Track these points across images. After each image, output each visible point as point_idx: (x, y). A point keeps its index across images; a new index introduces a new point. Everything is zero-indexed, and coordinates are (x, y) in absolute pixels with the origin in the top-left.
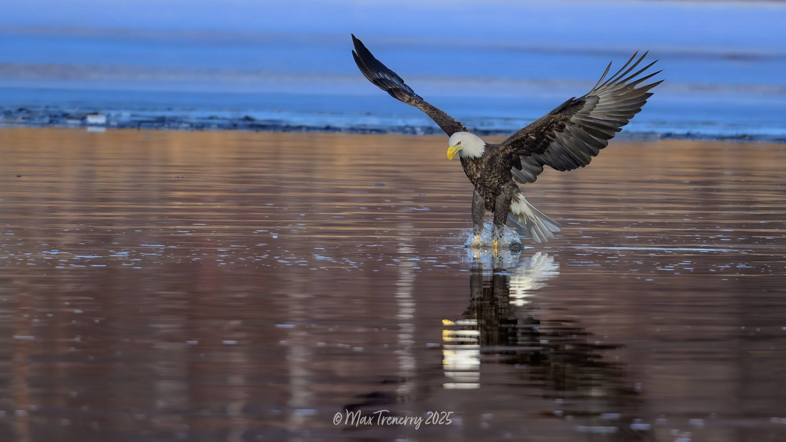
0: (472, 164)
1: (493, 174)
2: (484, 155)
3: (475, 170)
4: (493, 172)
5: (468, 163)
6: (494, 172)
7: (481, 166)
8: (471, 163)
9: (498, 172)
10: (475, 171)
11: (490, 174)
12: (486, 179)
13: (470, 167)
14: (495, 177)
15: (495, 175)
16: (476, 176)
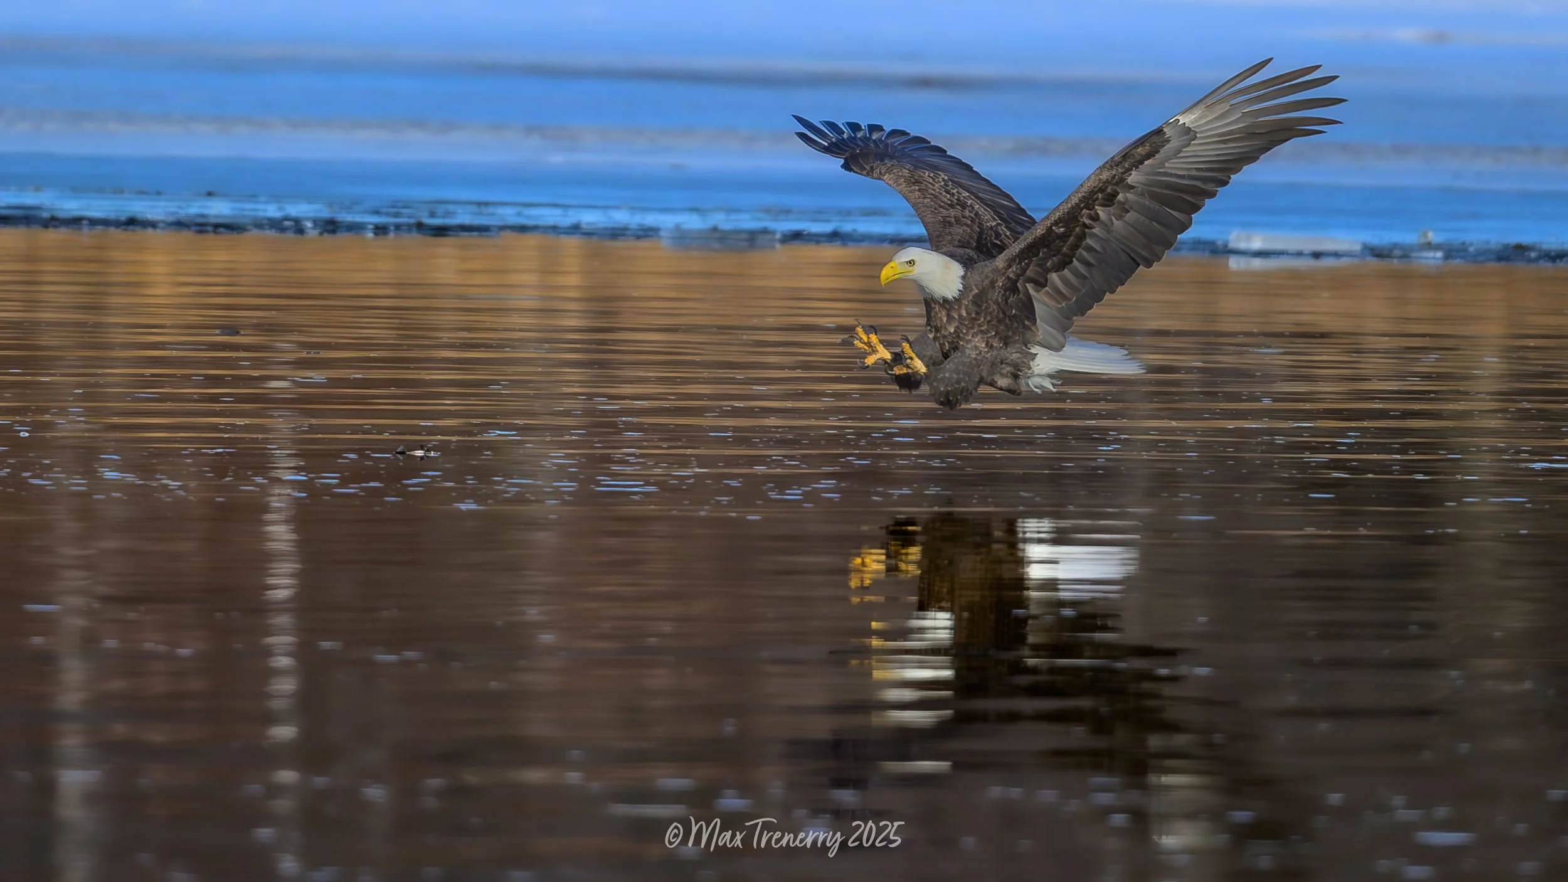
0: (939, 309)
1: (980, 326)
2: (963, 293)
3: (945, 319)
4: (979, 322)
5: (935, 308)
6: (982, 322)
7: (959, 312)
8: (937, 309)
9: (989, 322)
10: (945, 321)
11: (974, 325)
12: (961, 335)
13: (936, 313)
14: (982, 332)
15: (983, 328)
16: (946, 329)
